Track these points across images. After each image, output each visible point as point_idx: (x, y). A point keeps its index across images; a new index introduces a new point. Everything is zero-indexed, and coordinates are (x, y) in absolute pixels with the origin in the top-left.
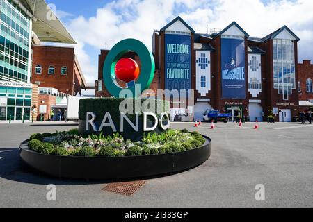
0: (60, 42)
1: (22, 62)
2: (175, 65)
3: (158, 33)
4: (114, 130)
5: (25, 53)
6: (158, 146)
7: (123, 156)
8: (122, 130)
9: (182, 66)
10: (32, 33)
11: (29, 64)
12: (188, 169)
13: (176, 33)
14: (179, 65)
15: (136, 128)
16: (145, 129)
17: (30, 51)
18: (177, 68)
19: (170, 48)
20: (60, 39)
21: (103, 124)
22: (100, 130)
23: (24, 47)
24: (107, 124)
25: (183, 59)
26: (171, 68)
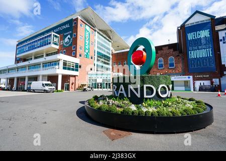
0: (124, 49)
1: (108, 62)
2: (196, 48)
3: (179, 28)
4: (125, 96)
5: (109, 58)
6: (151, 110)
7: (120, 113)
8: (129, 96)
9: (204, 47)
10: (111, 48)
11: (111, 62)
12: (174, 133)
13: (195, 24)
14: (200, 47)
15: (139, 95)
16: (145, 96)
17: (111, 57)
18: (199, 50)
19: (190, 36)
20: (124, 48)
21: (120, 92)
22: (118, 95)
23: (108, 55)
24: (121, 92)
25: (203, 41)
26: (193, 50)
